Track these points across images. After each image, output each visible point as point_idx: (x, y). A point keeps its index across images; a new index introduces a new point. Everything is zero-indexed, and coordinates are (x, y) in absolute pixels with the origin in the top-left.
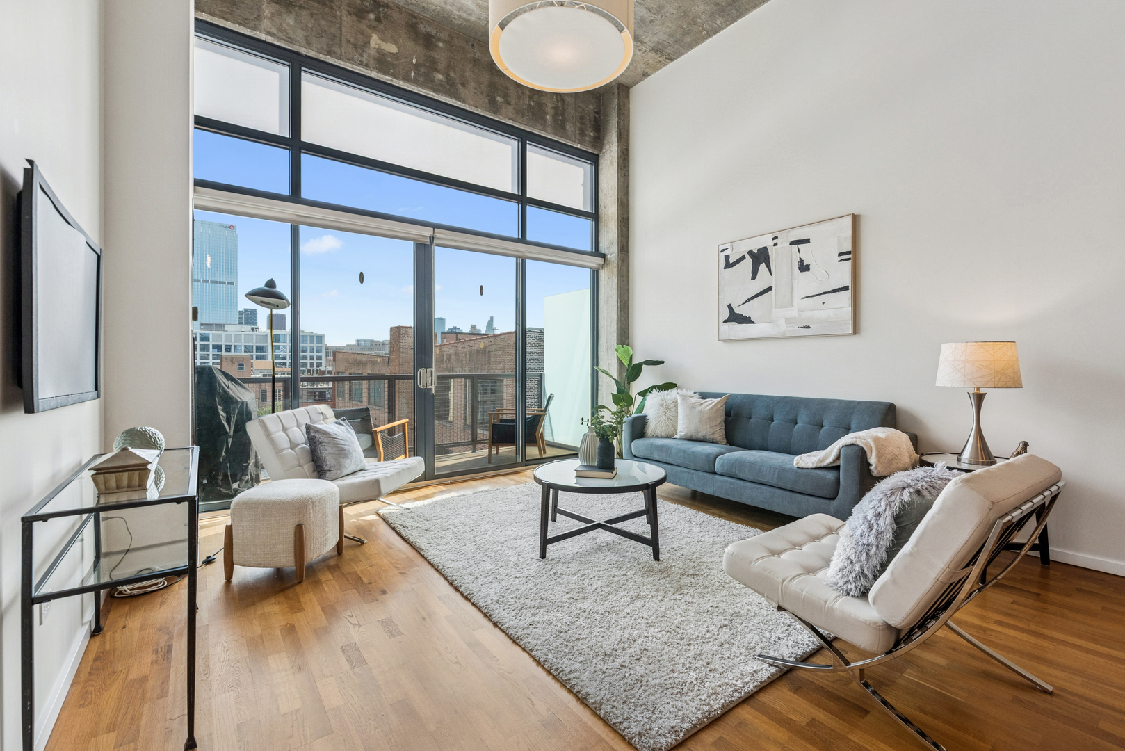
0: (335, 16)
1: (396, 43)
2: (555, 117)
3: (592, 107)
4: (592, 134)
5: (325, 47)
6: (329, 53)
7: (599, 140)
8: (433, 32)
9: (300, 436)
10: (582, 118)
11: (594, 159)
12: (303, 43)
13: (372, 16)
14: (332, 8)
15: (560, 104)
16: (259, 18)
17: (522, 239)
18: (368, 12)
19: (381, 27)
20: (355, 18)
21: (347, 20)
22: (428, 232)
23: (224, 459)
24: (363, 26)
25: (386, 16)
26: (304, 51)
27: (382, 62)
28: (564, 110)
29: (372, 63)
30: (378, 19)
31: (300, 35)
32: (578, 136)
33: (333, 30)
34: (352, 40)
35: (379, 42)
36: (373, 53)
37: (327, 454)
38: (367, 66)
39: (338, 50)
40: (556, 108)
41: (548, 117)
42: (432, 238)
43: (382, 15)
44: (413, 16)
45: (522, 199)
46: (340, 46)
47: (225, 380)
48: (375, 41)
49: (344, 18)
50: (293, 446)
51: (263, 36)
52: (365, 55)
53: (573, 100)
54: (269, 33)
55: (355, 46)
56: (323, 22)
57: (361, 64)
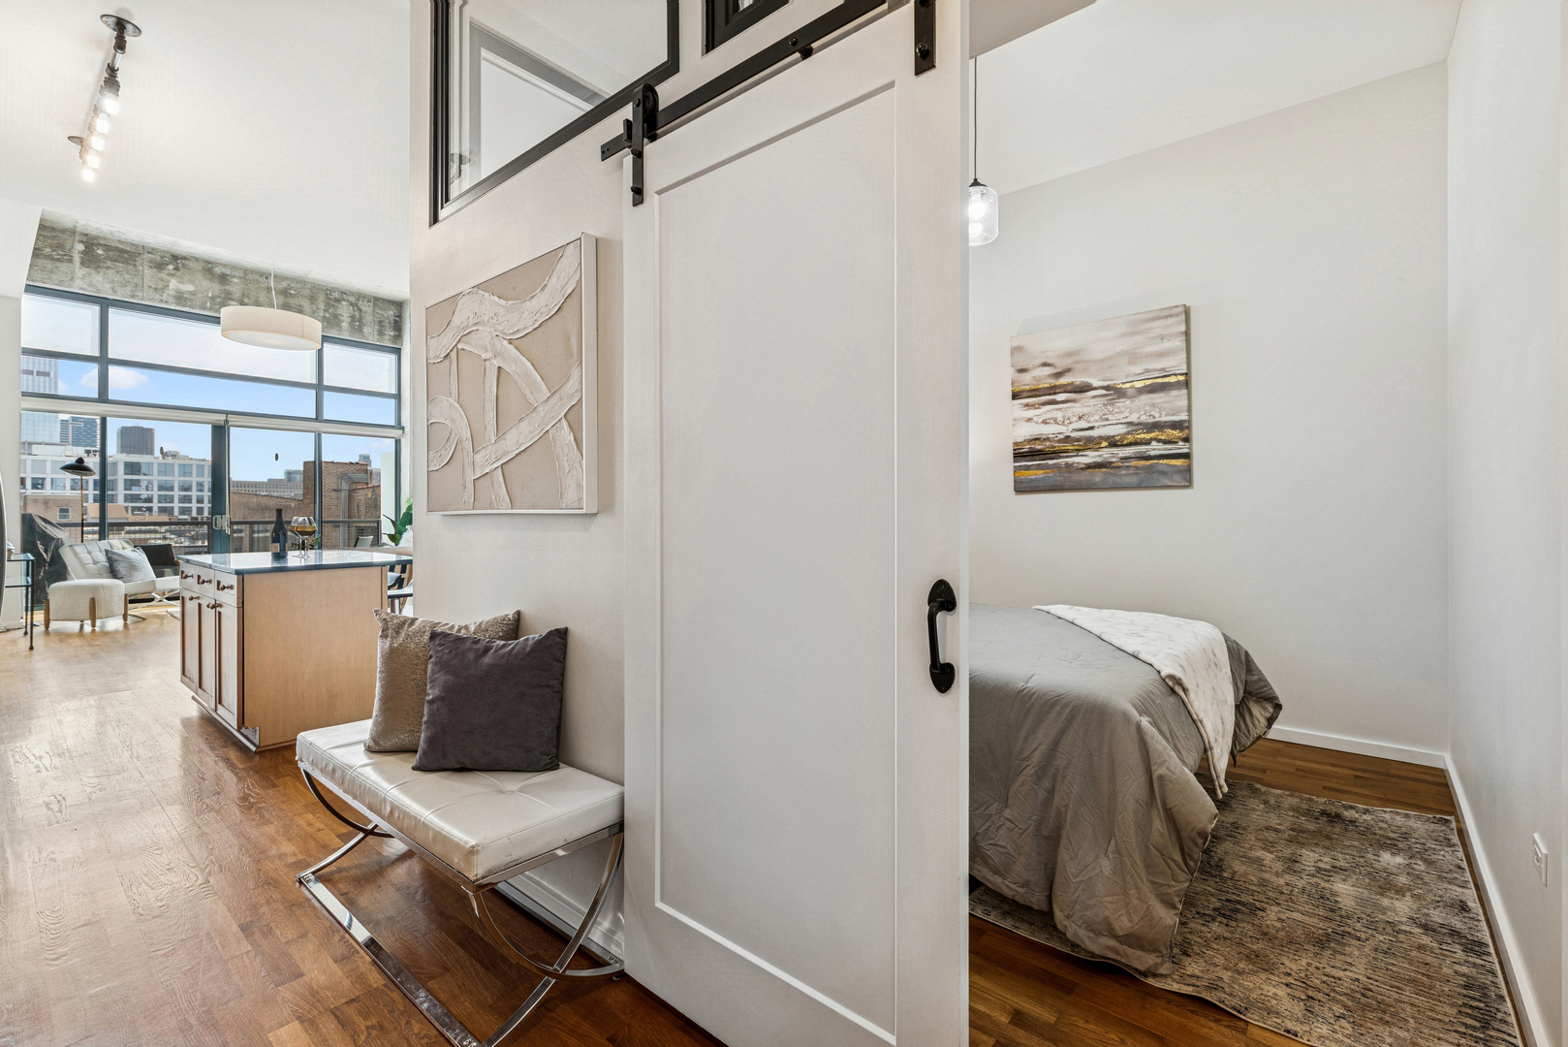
0: (137, 271)
1: (192, 283)
2: (351, 324)
3: (391, 313)
4: (392, 333)
5: (129, 293)
6: (133, 297)
7: (398, 335)
8: (228, 272)
9: (102, 558)
10: (380, 322)
11: (398, 352)
12: (111, 292)
13: (171, 267)
14: (135, 265)
15: (357, 313)
16: (72, 279)
17: (318, 418)
18: (167, 265)
19: (179, 273)
20: (156, 270)
21: (148, 272)
22: (222, 417)
23: (43, 577)
24: (163, 275)
25: (184, 266)
26: (111, 297)
27: (180, 297)
28: (361, 318)
29: (171, 300)
30: (177, 269)
31: (108, 287)
32: (376, 337)
33: (136, 280)
34: (153, 286)
35: (178, 284)
36: (171, 292)
37: (121, 568)
38: (166, 302)
39: (140, 294)
40: (353, 317)
41: (344, 324)
42: (227, 421)
43: (180, 265)
44: (209, 262)
45: (320, 387)
46: (143, 291)
47: (43, 523)
48: (174, 284)
49: (146, 271)
50: (95, 563)
51: (76, 291)
52: (165, 295)
53: (371, 309)
54: (81, 289)
55: (156, 289)
56: (127, 276)
57: (161, 301)
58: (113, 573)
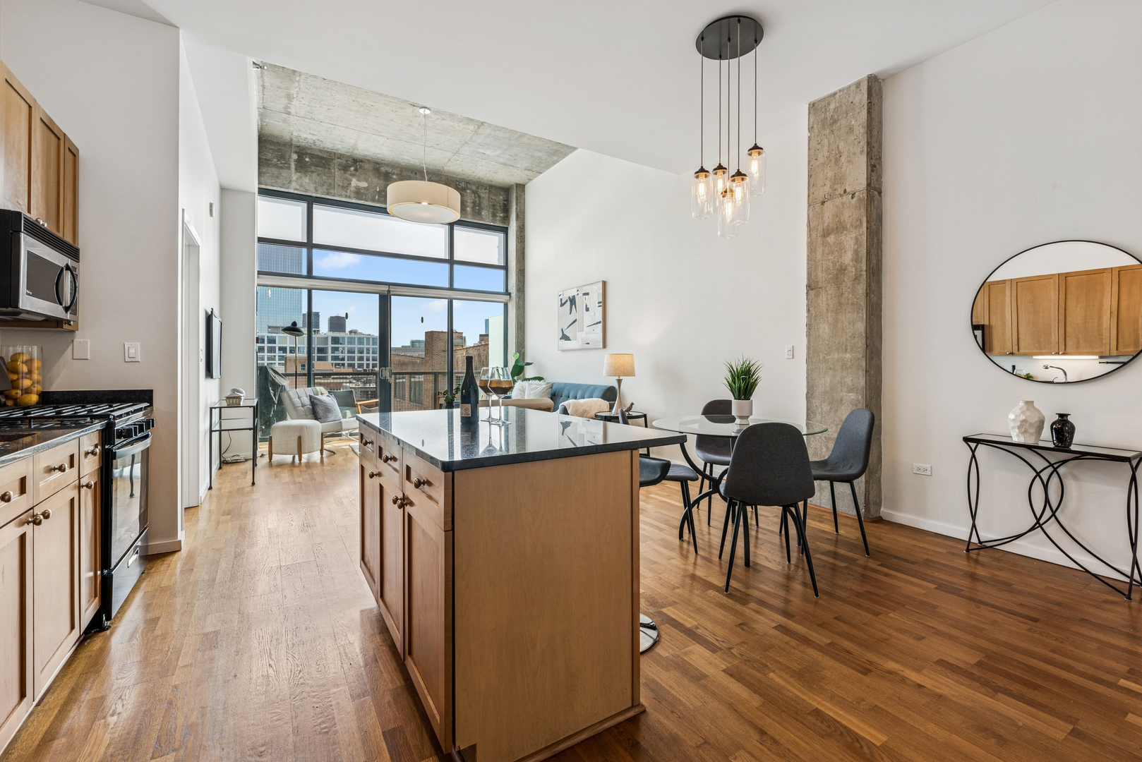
0: (331, 173)
1: (366, 180)
2: (473, 208)
3: (501, 198)
4: (501, 215)
5: (325, 191)
6: (328, 194)
7: (506, 218)
8: (390, 170)
9: (307, 401)
10: (494, 206)
11: (505, 230)
12: (314, 191)
13: (352, 169)
14: (329, 169)
15: (477, 199)
16: (290, 182)
17: (451, 288)
18: (350, 167)
19: (358, 173)
20: (342, 172)
21: (338, 173)
22: (386, 288)
23: (273, 415)
24: (347, 176)
25: (361, 167)
26: (314, 195)
27: (358, 193)
28: (480, 203)
29: (353, 195)
30: (356, 170)
31: (312, 187)
32: (491, 218)
33: (330, 181)
34: (341, 184)
35: (357, 182)
36: (353, 189)
37: (320, 410)
38: (349, 197)
39: (332, 191)
40: (474, 203)
41: (468, 209)
42: (389, 291)
43: (358, 167)
44: (377, 163)
45: (451, 261)
46: (334, 189)
47: (273, 374)
48: (354, 182)
49: (336, 173)
50: (303, 406)
51: (292, 191)
52: (349, 191)
53: (487, 195)
54: (295, 189)
55: (343, 187)
56: (324, 178)
57: (346, 196)
58: (315, 415)
